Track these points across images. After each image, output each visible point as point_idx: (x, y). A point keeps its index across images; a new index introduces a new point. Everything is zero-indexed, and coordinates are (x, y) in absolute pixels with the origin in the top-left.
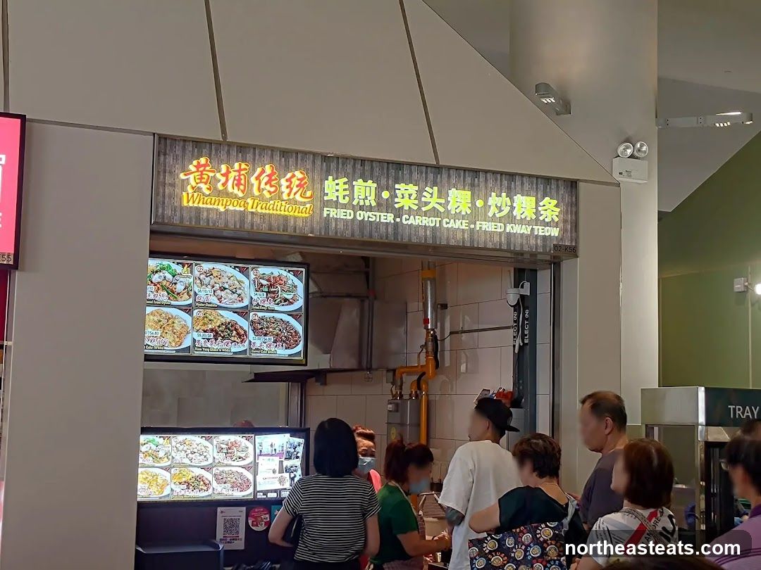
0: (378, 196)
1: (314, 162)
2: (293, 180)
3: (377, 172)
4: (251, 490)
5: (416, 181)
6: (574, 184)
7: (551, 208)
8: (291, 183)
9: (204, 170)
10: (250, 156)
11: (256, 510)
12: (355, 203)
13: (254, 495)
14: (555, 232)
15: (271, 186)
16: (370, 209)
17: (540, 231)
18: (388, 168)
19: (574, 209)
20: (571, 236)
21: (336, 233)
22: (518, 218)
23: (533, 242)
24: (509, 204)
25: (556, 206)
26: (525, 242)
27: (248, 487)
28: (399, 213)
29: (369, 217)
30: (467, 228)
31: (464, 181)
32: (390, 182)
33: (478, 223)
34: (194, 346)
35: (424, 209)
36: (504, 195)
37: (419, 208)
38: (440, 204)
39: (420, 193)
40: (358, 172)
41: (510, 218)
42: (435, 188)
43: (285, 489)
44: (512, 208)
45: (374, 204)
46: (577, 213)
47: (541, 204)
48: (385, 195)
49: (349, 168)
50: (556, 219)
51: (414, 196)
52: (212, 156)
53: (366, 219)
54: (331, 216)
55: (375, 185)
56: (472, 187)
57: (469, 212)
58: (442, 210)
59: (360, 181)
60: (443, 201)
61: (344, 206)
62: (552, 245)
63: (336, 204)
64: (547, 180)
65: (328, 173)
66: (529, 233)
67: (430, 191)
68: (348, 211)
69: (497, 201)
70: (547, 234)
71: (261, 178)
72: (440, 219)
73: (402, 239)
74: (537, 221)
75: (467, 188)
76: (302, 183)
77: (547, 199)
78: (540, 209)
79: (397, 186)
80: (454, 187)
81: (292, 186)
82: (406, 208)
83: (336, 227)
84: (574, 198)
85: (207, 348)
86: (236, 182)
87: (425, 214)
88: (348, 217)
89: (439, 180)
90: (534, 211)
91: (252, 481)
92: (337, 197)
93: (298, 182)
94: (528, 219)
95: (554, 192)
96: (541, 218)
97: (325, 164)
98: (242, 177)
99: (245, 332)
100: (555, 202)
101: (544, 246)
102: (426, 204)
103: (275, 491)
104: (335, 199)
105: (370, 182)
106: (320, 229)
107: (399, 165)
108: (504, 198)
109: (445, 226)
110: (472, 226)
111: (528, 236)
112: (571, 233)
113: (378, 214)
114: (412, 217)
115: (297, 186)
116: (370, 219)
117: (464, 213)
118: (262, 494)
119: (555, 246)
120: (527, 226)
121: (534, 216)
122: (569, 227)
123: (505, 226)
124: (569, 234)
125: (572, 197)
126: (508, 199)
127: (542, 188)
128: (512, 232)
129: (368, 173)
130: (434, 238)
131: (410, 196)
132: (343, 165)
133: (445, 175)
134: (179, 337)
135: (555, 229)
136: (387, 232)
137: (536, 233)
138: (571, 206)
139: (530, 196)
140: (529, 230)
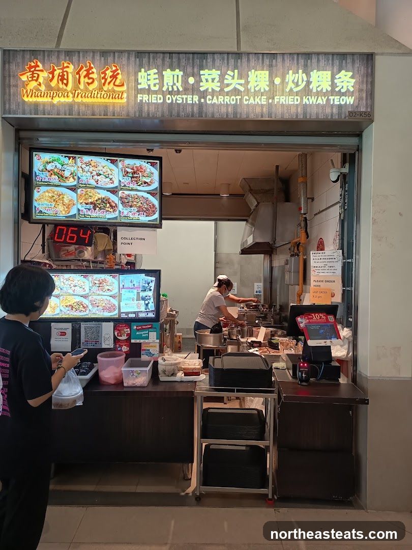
0: (185, 82)
1: (128, 58)
2: (107, 72)
3: (183, 62)
4: (117, 312)
5: (218, 67)
6: (370, 57)
7: (347, 80)
8: (106, 74)
9: (35, 70)
10: (75, 58)
11: (120, 326)
12: (164, 89)
13: (119, 316)
14: (350, 100)
15: (89, 78)
16: (178, 92)
17: (336, 100)
18: (193, 58)
19: (370, 80)
20: (367, 104)
21: (149, 114)
22: (314, 90)
23: (328, 111)
24: (305, 79)
25: (352, 77)
26: (320, 111)
27: (114, 310)
28: (203, 95)
29: (176, 100)
30: (265, 103)
31: (263, 63)
32: (196, 70)
33: (276, 97)
34: (79, 214)
35: (226, 90)
36: (300, 71)
37: (222, 90)
38: (241, 84)
39: (222, 77)
40: (167, 63)
41: (307, 91)
42: (236, 71)
43: (142, 311)
44: (309, 83)
45: (181, 89)
46: (373, 83)
47: (337, 77)
48: (191, 80)
49: (159, 61)
50: (352, 89)
51: (217, 79)
52: (46, 61)
53: (174, 102)
54: (144, 101)
55: (181, 73)
56: (270, 66)
57: (267, 89)
58: (242, 89)
59: (169, 70)
60: (242, 81)
61: (156, 92)
62: (347, 112)
63: (148, 91)
64: (343, 56)
65: (141, 66)
66: (325, 103)
67: (232, 74)
68: (159, 96)
69: (294, 78)
70: (343, 103)
71: (81, 73)
72: (240, 97)
73: (206, 117)
74: (333, 92)
75: (265, 68)
76: (115, 74)
77: (343, 72)
78: (336, 81)
79: (202, 72)
80: (254, 69)
81: (106, 77)
82: (210, 90)
83: (148, 110)
84: (370, 71)
85: (89, 215)
86: (60, 78)
87: (228, 94)
88: (159, 101)
89: (239, 64)
90: (330, 83)
91: (117, 306)
92: (149, 86)
93: (111, 74)
94: (324, 91)
95: (350, 66)
96: (337, 89)
97: (138, 59)
98: (65, 73)
99: (116, 204)
100: (350, 74)
101: (339, 114)
102: (228, 85)
103: (134, 313)
104: (147, 87)
105: (177, 71)
106: (135, 113)
107: (203, 55)
108: (301, 75)
109: (246, 103)
110: (270, 101)
111: (323, 106)
112: (367, 99)
113: (185, 97)
114: (215, 98)
115: (111, 77)
116: (178, 102)
117: (262, 91)
118: (124, 314)
119: (350, 112)
120: (323, 97)
121: (329, 89)
122: (364, 95)
123: (302, 99)
124: (364, 102)
125: (368, 68)
126: (304, 75)
127: (338, 63)
128: (308, 103)
129: (175, 64)
130: (235, 113)
131: (213, 80)
132: (154, 58)
133: (244, 59)
134: (68, 208)
135: (350, 97)
136: (193, 111)
137: (332, 103)
138: (367, 76)
139: (326, 70)
140: (325, 100)
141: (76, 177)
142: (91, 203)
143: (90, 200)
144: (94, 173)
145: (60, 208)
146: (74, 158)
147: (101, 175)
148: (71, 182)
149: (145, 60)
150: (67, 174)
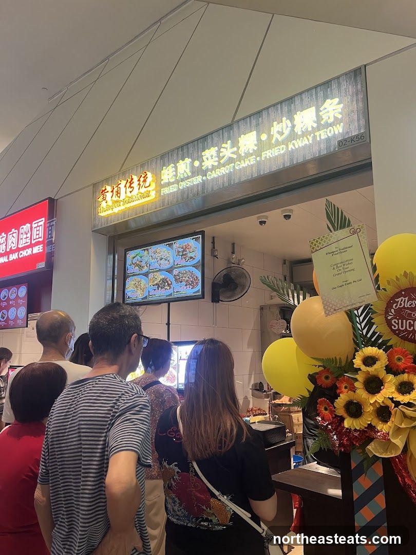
0: (192, 166)
1: (156, 161)
2: (141, 179)
3: (191, 150)
4: (176, 382)
5: (216, 144)
6: (358, 72)
7: (332, 108)
8: (140, 181)
9: (104, 193)
12: (178, 178)
13: (178, 386)
14: (339, 129)
15: (131, 188)
16: (188, 178)
17: (323, 135)
18: (198, 144)
19: (360, 96)
20: (359, 125)
21: (168, 203)
22: (299, 133)
23: (316, 148)
24: (290, 125)
25: (339, 103)
26: (307, 152)
28: (205, 173)
30: (255, 162)
31: (251, 125)
32: (199, 153)
33: (263, 154)
35: (222, 161)
36: (284, 119)
37: (219, 163)
38: (233, 153)
39: (219, 152)
40: (180, 156)
41: (293, 136)
42: (229, 142)
44: (293, 126)
45: (189, 174)
47: (321, 109)
48: (197, 164)
49: (175, 156)
50: (340, 116)
51: (215, 155)
53: (184, 187)
54: (165, 193)
55: (189, 160)
56: (257, 125)
57: (256, 148)
58: (235, 156)
59: (181, 161)
60: (235, 149)
61: (172, 183)
62: (336, 142)
63: (168, 184)
64: (327, 84)
65: (164, 165)
66: (311, 142)
67: (225, 146)
68: (175, 185)
69: (279, 128)
70: (331, 135)
71: (126, 185)
72: (233, 164)
74: (320, 128)
75: (253, 129)
76: (145, 178)
77: (328, 101)
78: (321, 113)
79: (203, 154)
80: (243, 134)
81: (140, 183)
82: (210, 167)
83: (168, 200)
84: (360, 87)
85: (155, 295)
86: (116, 193)
87: (224, 165)
88: (174, 190)
89: (231, 134)
90: (315, 118)
91: (177, 377)
92: (169, 179)
93: (143, 179)
94: (310, 129)
95: (335, 91)
96: (323, 122)
97: (162, 161)
98: (119, 189)
99: (171, 282)
100: (337, 100)
101: (328, 148)
104: (167, 181)
105: (187, 159)
106: (160, 205)
107: (205, 138)
108: (285, 123)
109: (238, 168)
110: (258, 159)
111: (310, 146)
112: (358, 120)
113: (192, 180)
114: (213, 172)
115: (143, 182)
116: (187, 185)
117: (251, 151)
119: (339, 142)
120: (308, 136)
121: (315, 125)
122: (356, 117)
123: (287, 146)
124: (356, 124)
125: (357, 85)
126: (288, 122)
127: (322, 94)
128: (294, 148)
129: (185, 154)
130: (229, 181)
131: (212, 156)
132: (171, 156)
133: (235, 129)
134: (143, 291)
135: (338, 125)
136: (198, 190)
137: (318, 139)
138: (357, 94)
139: (310, 107)
140: (310, 139)
141: (148, 265)
142: (156, 284)
143: (156, 282)
144: (159, 259)
145: (139, 292)
146: (148, 250)
147: (162, 259)
148: (145, 269)
149: (166, 159)
150: (143, 264)
